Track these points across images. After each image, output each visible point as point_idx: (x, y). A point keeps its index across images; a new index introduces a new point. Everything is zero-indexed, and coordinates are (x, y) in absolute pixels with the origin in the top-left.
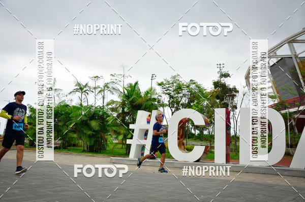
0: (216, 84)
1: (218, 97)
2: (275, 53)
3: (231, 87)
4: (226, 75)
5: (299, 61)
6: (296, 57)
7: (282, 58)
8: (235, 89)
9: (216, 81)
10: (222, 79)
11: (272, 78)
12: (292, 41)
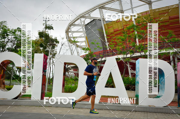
0: (41, 34)
1: (41, 45)
2: (90, 15)
3: (53, 38)
4: (50, 28)
5: (105, 23)
6: (104, 20)
7: (94, 20)
8: (56, 39)
9: (41, 31)
10: (46, 30)
11: (86, 35)
12: (102, 7)
